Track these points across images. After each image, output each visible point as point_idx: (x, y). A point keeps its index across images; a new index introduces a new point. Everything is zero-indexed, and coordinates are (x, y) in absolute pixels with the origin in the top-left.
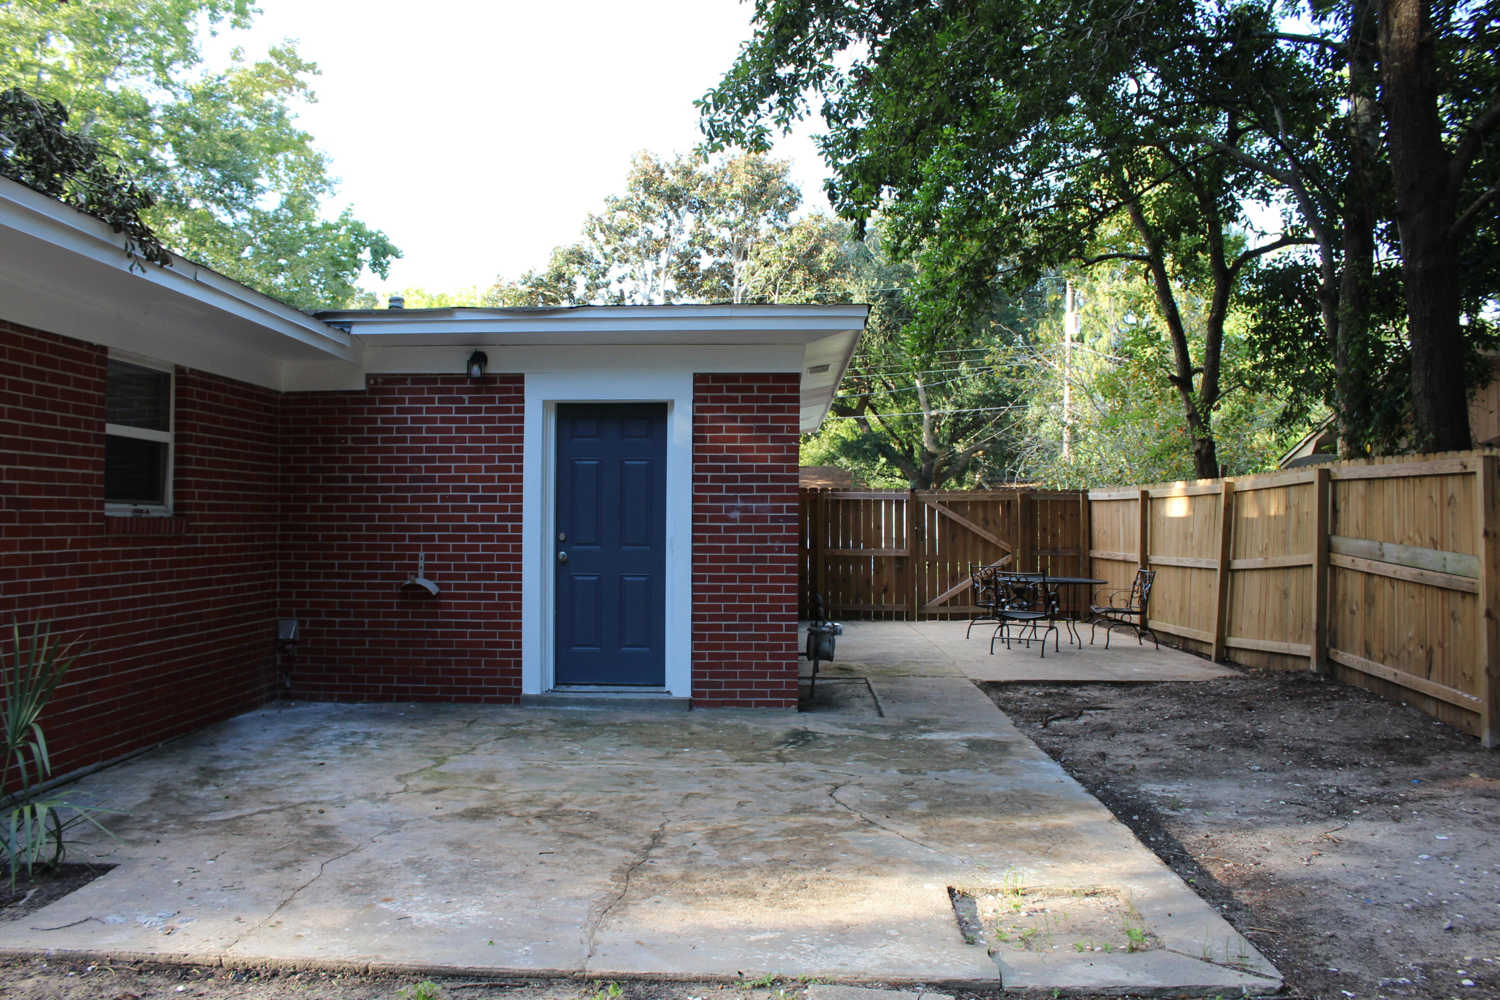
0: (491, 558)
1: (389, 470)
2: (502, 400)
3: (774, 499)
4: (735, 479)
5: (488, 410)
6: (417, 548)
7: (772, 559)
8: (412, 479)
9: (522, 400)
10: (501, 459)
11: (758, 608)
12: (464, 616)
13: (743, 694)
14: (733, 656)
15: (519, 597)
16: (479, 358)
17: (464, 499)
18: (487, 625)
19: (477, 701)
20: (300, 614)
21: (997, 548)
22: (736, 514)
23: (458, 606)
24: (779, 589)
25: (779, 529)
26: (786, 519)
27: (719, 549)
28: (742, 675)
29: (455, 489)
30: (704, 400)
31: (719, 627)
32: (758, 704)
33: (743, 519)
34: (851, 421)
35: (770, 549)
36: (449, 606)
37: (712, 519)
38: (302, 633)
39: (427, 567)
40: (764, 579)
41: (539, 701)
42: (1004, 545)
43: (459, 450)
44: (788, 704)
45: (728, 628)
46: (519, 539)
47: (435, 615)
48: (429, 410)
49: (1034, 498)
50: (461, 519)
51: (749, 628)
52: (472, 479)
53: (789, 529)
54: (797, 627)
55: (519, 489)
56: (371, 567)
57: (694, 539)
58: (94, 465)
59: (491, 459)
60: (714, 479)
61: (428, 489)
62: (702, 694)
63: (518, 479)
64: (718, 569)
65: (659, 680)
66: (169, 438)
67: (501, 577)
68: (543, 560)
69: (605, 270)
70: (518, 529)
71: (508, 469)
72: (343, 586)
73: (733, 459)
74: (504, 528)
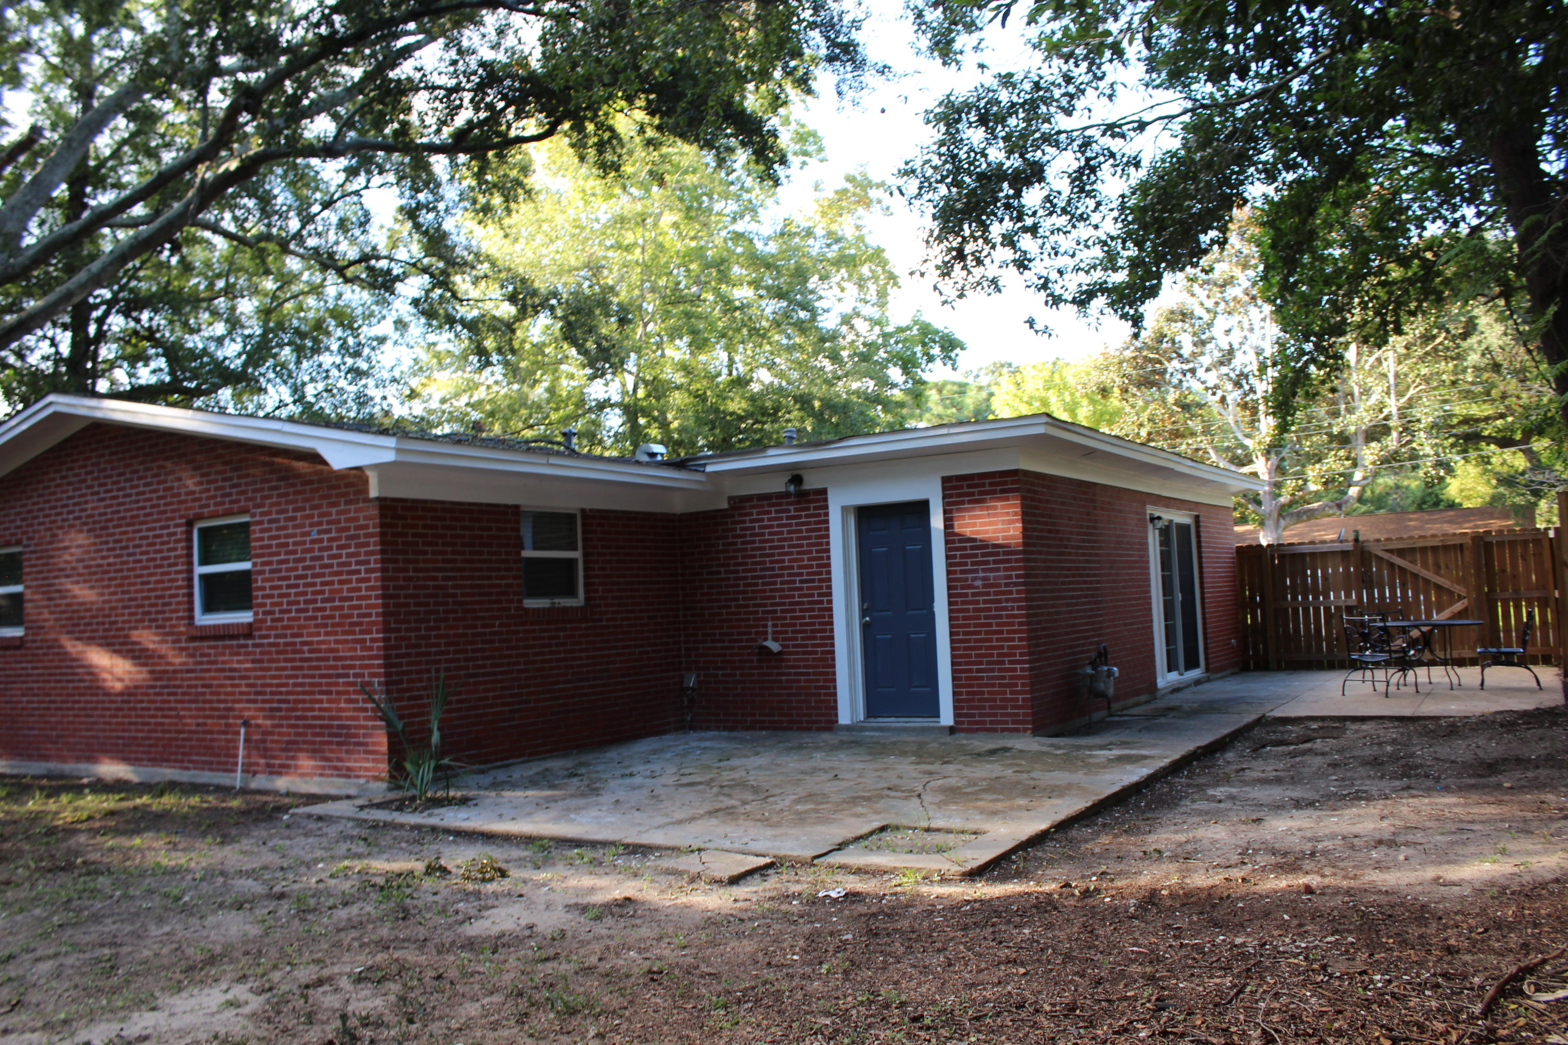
0: (813, 624)
1: (747, 564)
2: (815, 508)
3: (1006, 569)
4: (976, 556)
5: (806, 516)
6: (766, 619)
7: (1008, 616)
8: (761, 570)
9: (826, 507)
10: (818, 551)
11: (999, 655)
13: (991, 722)
14: (983, 693)
15: (833, 652)
16: (797, 480)
17: (794, 582)
18: (815, 674)
19: (809, 729)
20: (697, 669)
21: (1450, 593)
22: (979, 583)
23: (794, 660)
24: (1013, 640)
25: (1011, 592)
26: (1016, 584)
27: (967, 610)
28: (991, 708)
29: (789, 575)
30: (951, 496)
31: (971, 671)
32: (1003, 730)
33: (984, 586)
35: (1005, 609)
36: (789, 660)
37: (963, 587)
38: (698, 682)
39: (774, 633)
40: (1001, 632)
41: (848, 728)
42: (1459, 589)
43: (790, 546)
44: (1025, 730)
45: (978, 671)
46: (831, 609)
47: (780, 667)
48: (769, 519)
50: (794, 596)
51: (993, 670)
52: (799, 567)
53: (1018, 592)
54: (1030, 669)
55: (829, 573)
56: (739, 634)
57: (950, 604)
58: (515, 577)
59: (811, 552)
60: (962, 556)
61: (771, 576)
62: (962, 723)
63: (829, 565)
64: (968, 626)
65: (935, 713)
66: (577, 555)
67: (822, 638)
68: (849, 625)
69: (1210, 325)
70: (830, 602)
71: (822, 558)
72: (722, 648)
73: (974, 540)
74: (822, 602)
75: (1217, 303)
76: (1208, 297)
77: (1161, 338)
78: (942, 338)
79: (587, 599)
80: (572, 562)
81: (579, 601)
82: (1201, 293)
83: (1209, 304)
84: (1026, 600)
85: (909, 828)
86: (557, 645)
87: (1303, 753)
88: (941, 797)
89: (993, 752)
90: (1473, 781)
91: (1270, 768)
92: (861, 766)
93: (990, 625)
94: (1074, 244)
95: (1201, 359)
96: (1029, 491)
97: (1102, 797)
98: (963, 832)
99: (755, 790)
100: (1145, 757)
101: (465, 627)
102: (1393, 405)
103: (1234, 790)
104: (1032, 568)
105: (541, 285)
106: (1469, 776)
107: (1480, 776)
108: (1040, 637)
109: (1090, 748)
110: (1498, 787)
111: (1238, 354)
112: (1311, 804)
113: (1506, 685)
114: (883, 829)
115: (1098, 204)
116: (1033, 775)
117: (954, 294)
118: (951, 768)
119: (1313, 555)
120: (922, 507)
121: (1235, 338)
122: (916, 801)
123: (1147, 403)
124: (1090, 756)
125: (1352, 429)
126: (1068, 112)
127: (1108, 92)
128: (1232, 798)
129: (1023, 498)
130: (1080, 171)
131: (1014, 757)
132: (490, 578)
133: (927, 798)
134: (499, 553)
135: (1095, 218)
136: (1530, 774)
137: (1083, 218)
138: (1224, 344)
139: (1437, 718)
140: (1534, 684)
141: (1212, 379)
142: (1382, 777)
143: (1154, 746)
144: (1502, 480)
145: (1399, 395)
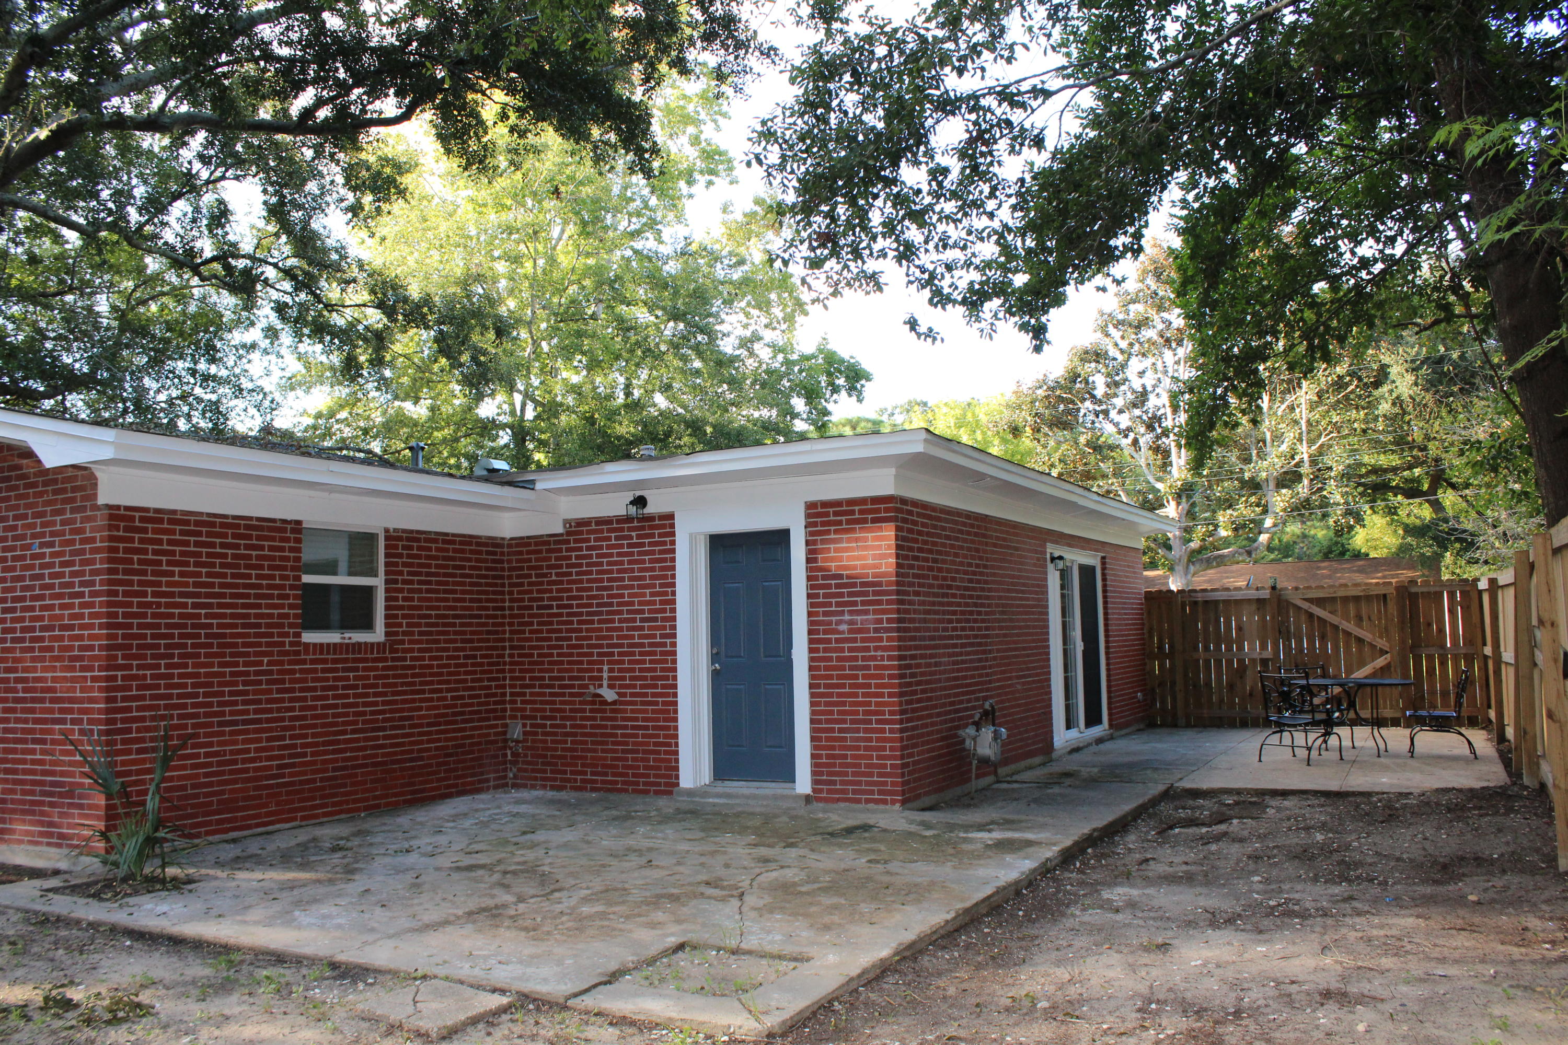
0: (655, 670)
1: (581, 598)
2: (660, 535)
3: (875, 612)
4: (841, 595)
5: (650, 544)
6: (602, 663)
7: (876, 667)
8: (598, 605)
9: (673, 534)
10: (661, 585)
11: (865, 713)
12: (636, 719)
13: (854, 792)
14: (846, 757)
15: (675, 703)
16: (640, 502)
17: (635, 620)
18: (654, 728)
19: (646, 792)
20: (523, 717)
21: (1373, 646)
22: (844, 627)
23: (633, 711)
24: (882, 695)
25: (880, 639)
26: (887, 630)
27: (831, 659)
28: (854, 774)
30: (815, 524)
31: (833, 730)
32: (868, 801)
35: (874, 658)
36: (625, 711)
37: (825, 632)
38: (525, 733)
39: (610, 678)
40: (869, 686)
41: (690, 793)
42: (1381, 643)
43: (630, 579)
44: (893, 802)
45: (841, 730)
46: (674, 653)
47: (615, 719)
48: (608, 547)
49: (1414, 590)
50: (633, 637)
51: (857, 730)
52: (640, 603)
53: (889, 639)
54: (902, 731)
55: (674, 610)
56: (571, 678)
57: (811, 650)
58: (291, 607)
59: (654, 586)
60: (825, 596)
61: (608, 613)
62: (821, 791)
63: (673, 602)
64: (830, 677)
65: (790, 777)
66: (378, 582)
67: (663, 686)
68: (694, 671)
69: (1124, 366)
70: (674, 644)
71: (666, 594)
72: (551, 694)
73: (840, 577)
74: (665, 645)
75: (1131, 345)
76: (1123, 338)
77: (1074, 377)
78: (848, 368)
79: (387, 634)
80: (368, 592)
81: (378, 635)
82: (1116, 334)
83: (1124, 344)
84: (899, 648)
85: (712, 947)
86: (344, 688)
87: (1218, 838)
88: (767, 899)
89: (850, 831)
90: (1428, 890)
91: (1177, 860)
92: (683, 847)
93: (856, 677)
94: (963, 234)
95: (1115, 400)
96: (905, 521)
97: (968, 904)
98: (780, 957)
99: (544, 879)
100: (1029, 843)
101: (221, 665)
102: (1304, 452)
103: (1135, 892)
104: (907, 611)
105: (414, 292)
106: (1423, 882)
107: (1436, 882)
108: (915, 692)
109: (967, 828)
110: (1460, 901)
111: (1152, 397)
112: (1230, 921)
113: (1436, 752)
114: (681, 947)
115: (994, 189)
116: (892, 867)
117: (827, 290)
118: (793, 852)
119: (1227, 602)
120: (781, 537)
121: (1149, 380)
122: (735, 903)
123: (1059, 443)
124: (965, 840)
125: (1263, 475)
126: (960, 72)
127: (1006, 54)
128: (1132, 905)
129: (898, 529)
130: (971, 141)
131: (873, 840)
132: (259, 606)
133: (751, 900)
134: (273, 577)
135: (991, 205)
136: (1499, 882)
137: (977, 204)
138: (1137, 384)
139: (1367, 795)
140: (1467, 751)
141: (1124, 421)
142: (1315, 879)
143: (1043, 827)
144: (1410, 530)
145: (1311, 442)
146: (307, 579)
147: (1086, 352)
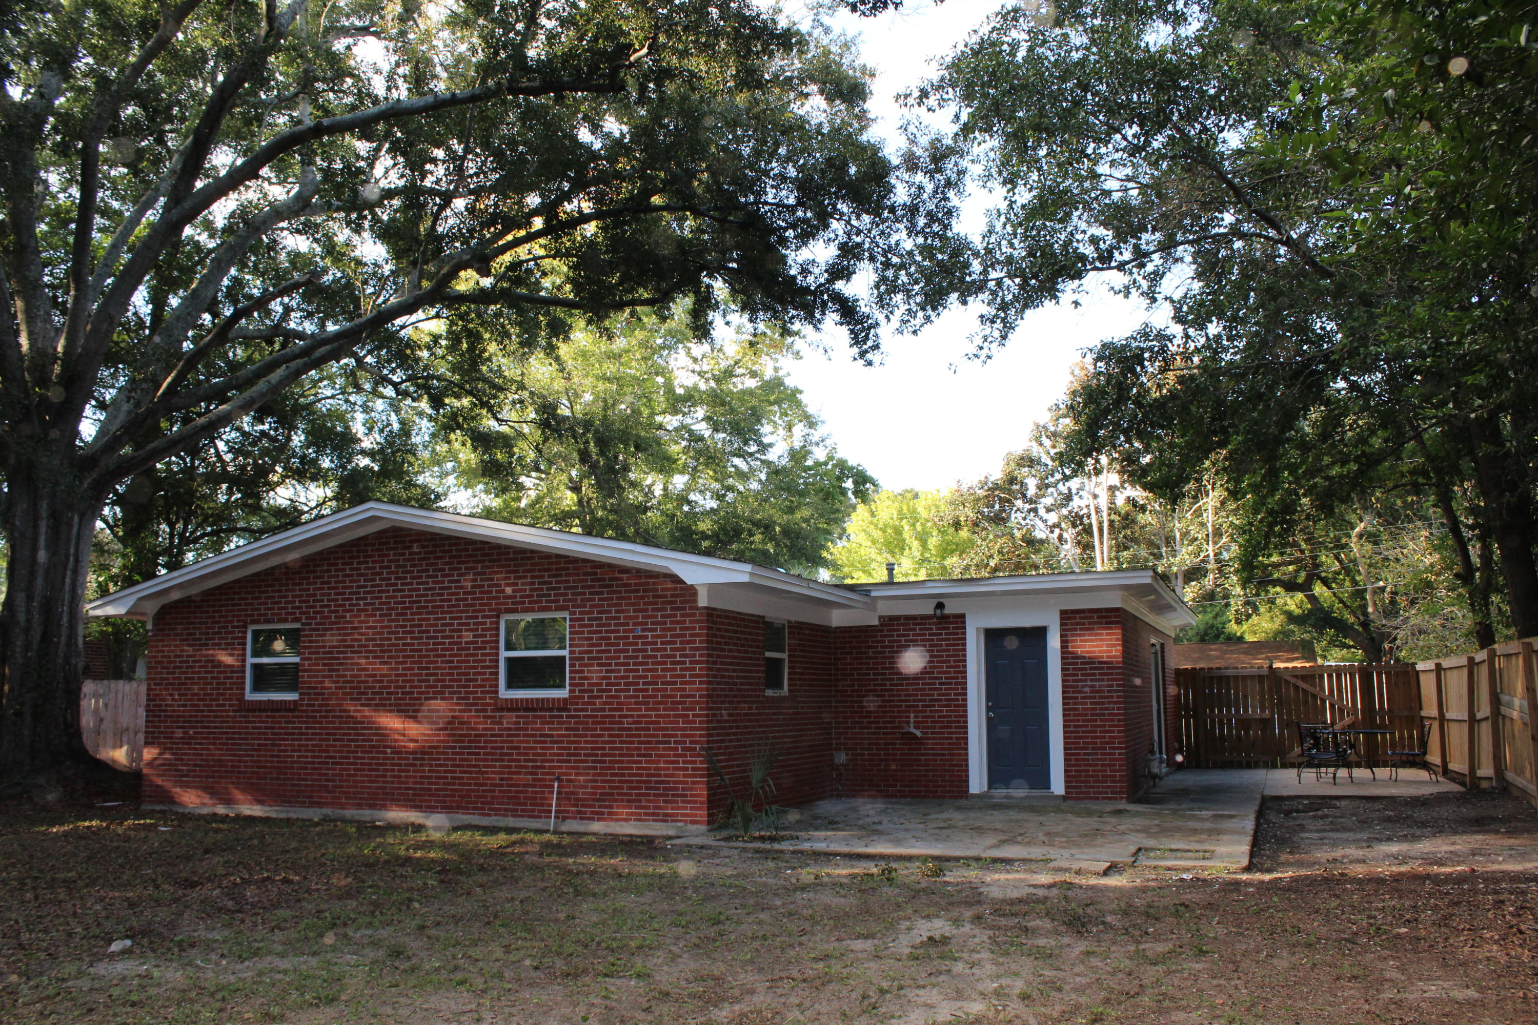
0: (949, 716)
2: (954, 629)
3: (1109, 680)
4: (1085, 669)
5: (946, 634)
6: (909, 712)
7: (1109, 715)
9: (965, 628)
11: (1102, 743)
12: (936, 749)
13: (1094, 793)
14: (1088, 771)
15: (966, 738)
16: (940, 606)
17: (934, 684)
18: (950, 755)
19: (944, 797)
20: (846, 749)
22: (1087, 689)
23: (932, 744)
24: (1113, 732)
25: (1112, 697)
26: (1116, 691)
27: (1078, 709)
28: (1094, 782)
29: (930, 678)
30: (1066, 624)
31: (1079, 754)
32: (1104, 799)
33: (1091, 692)
34: (1300, 596)
35: (1108, 709)
36: (928, 744)
38: (847, 760)
39: (915, 722)
40: (1104, 726)
41: (979, 796)
42: (1348, 708)
44: (1121, 799)
45: (1085, 754)
46: (966, 706)
47: (920, 749)
48: (914, 635)
49: (1370, 670)
50: (933, 695)
51: (1096, 754)
52: (939, 673)
53: (1117, 697)
54: (1125, 754)
55: (964, 678)
56: (885, 722)
57: (1064, 704)
58: (762, 672)
59: (949, 661)
60: (1076, 669)
62: (1074, 793)
63: (966, 672)
64: (1078, 721)
65: (1047, 785)
66: (784, 656)
67: (958, 727)
68: (979, 717)
72: (869, 733)
73: (1084, 657)
76: (1054, 447)
77: (1012, 480)
78: (855, 474)
79: (789, 691)
80: (782, 661)
81: (785, 691)
82: (1047, 442)
84: (1123, 702)
89: (1118, 812)
98: (1197, 851)
101: (741, 709)
102: (1211, 550)
109: (1183, 810)
111: (1076, 498)
114: (1139, 850)
116: (1178, 824)
119: (1236, 678)
120: (1041, 632)
123: (996, 536)
124: (1193, 814)
125: (1175, 569)
129: (1122, 628)
131: (1141, 815)
132: (751, 671)
134: (754, 653)
141: (1053, 518)
143: (1224, 810)
144: (1291, 617)
145: (1215, 543)
146: (768, 654)
147: (1022, 458)
